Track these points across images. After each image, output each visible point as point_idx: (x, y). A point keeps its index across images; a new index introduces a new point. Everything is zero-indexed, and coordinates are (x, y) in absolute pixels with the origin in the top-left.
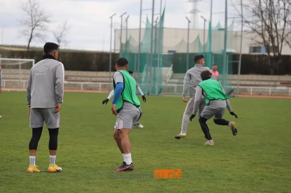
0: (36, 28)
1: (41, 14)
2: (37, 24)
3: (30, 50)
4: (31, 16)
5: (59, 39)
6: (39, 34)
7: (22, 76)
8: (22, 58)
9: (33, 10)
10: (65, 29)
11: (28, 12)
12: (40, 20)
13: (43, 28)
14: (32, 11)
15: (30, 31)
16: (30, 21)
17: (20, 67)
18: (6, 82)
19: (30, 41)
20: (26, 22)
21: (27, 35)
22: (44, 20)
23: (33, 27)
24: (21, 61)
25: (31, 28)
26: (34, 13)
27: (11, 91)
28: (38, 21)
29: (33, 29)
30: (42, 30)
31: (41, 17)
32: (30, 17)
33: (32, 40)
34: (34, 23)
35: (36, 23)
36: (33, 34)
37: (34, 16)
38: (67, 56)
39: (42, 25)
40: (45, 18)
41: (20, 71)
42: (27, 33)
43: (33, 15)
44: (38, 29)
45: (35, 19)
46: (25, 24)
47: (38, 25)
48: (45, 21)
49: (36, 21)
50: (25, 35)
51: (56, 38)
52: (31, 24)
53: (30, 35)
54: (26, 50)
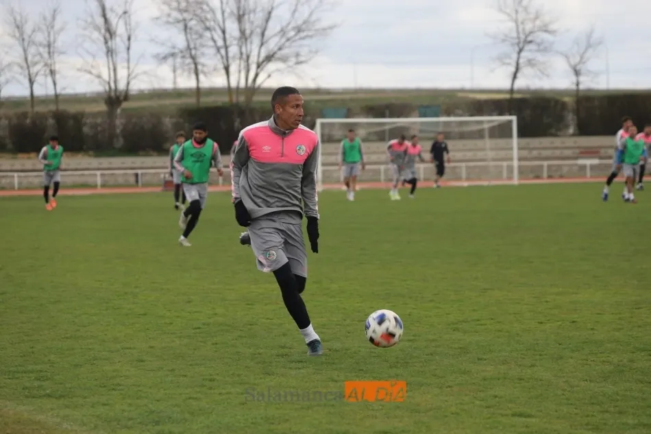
0: (528, 47)
1: (537, 17)
2: (529, 39)
3: (516, 96)
4: (516, 21)
5: (578, 68)
6: (534, 60)
7: (491, 154)
8: (501, 114)
9: (520, 10)
10: (589, 46)
11: (509, 15)
12: (536, 29)
13: (542, 47)
14: (517, 12)
15: (515, 56)
16: (515, 35)
17: (487, 134)
18: (467, 167)
19: (515, 77)
20: (506, 36)
21: (509, 64)
22: (544, 29)
23: (521, 45)
24: (489, 122)
25: (517, 49)
26: (521, 16)
27: (469, 187)
28: (531, 32)
29: (520, 51)
30: (538, 51)
31: (538, 23)
32: (512, 25)
33: (519, 75)
34: (522, 37)
35: (526, 37)
36: (521, 61)
37: (522, 23)
38: (596, 103)
39: (538, 40)
40: (546, 26)
41: (488, 142)
42: (507, 61)
43: (520, 20)
44: (530, 50)
45: (524, 29)
46: (504, 41)
47: (530, 42)
48: (546, 31)
49: (527, 31)
50: (504, 64)
51: (570, 65)
52: (517, 41)
53: (514, 64)
54: (507, 96)
